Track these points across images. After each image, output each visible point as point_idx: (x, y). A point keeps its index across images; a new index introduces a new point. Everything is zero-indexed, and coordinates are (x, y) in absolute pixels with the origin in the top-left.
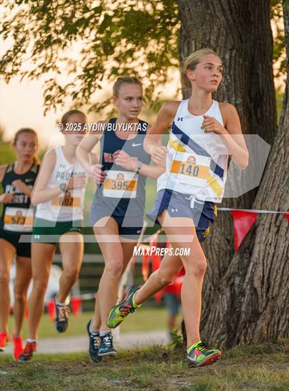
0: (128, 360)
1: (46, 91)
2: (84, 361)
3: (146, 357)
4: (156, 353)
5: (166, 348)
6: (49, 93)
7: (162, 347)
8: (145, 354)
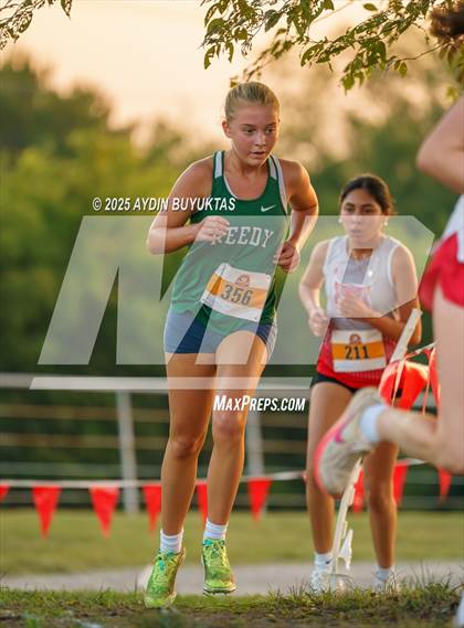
0: (372, 615)
1: (211, 11)
3: (411, 608)
4: (434, 602)
6: (217, 15)
7: (449, 590)
8: (409, 602)
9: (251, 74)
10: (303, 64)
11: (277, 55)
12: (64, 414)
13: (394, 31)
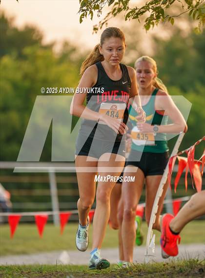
0: (163, 275)
2: (118, 274)
3: (181, 272)
4: (192, 269)
5: (203, 263)
7: (199, 262)
8: (180, 269)
9: (103, 24)
10: (126, 19)
11: (115, 15)
12: (25, 180)
13: (167, 3)
